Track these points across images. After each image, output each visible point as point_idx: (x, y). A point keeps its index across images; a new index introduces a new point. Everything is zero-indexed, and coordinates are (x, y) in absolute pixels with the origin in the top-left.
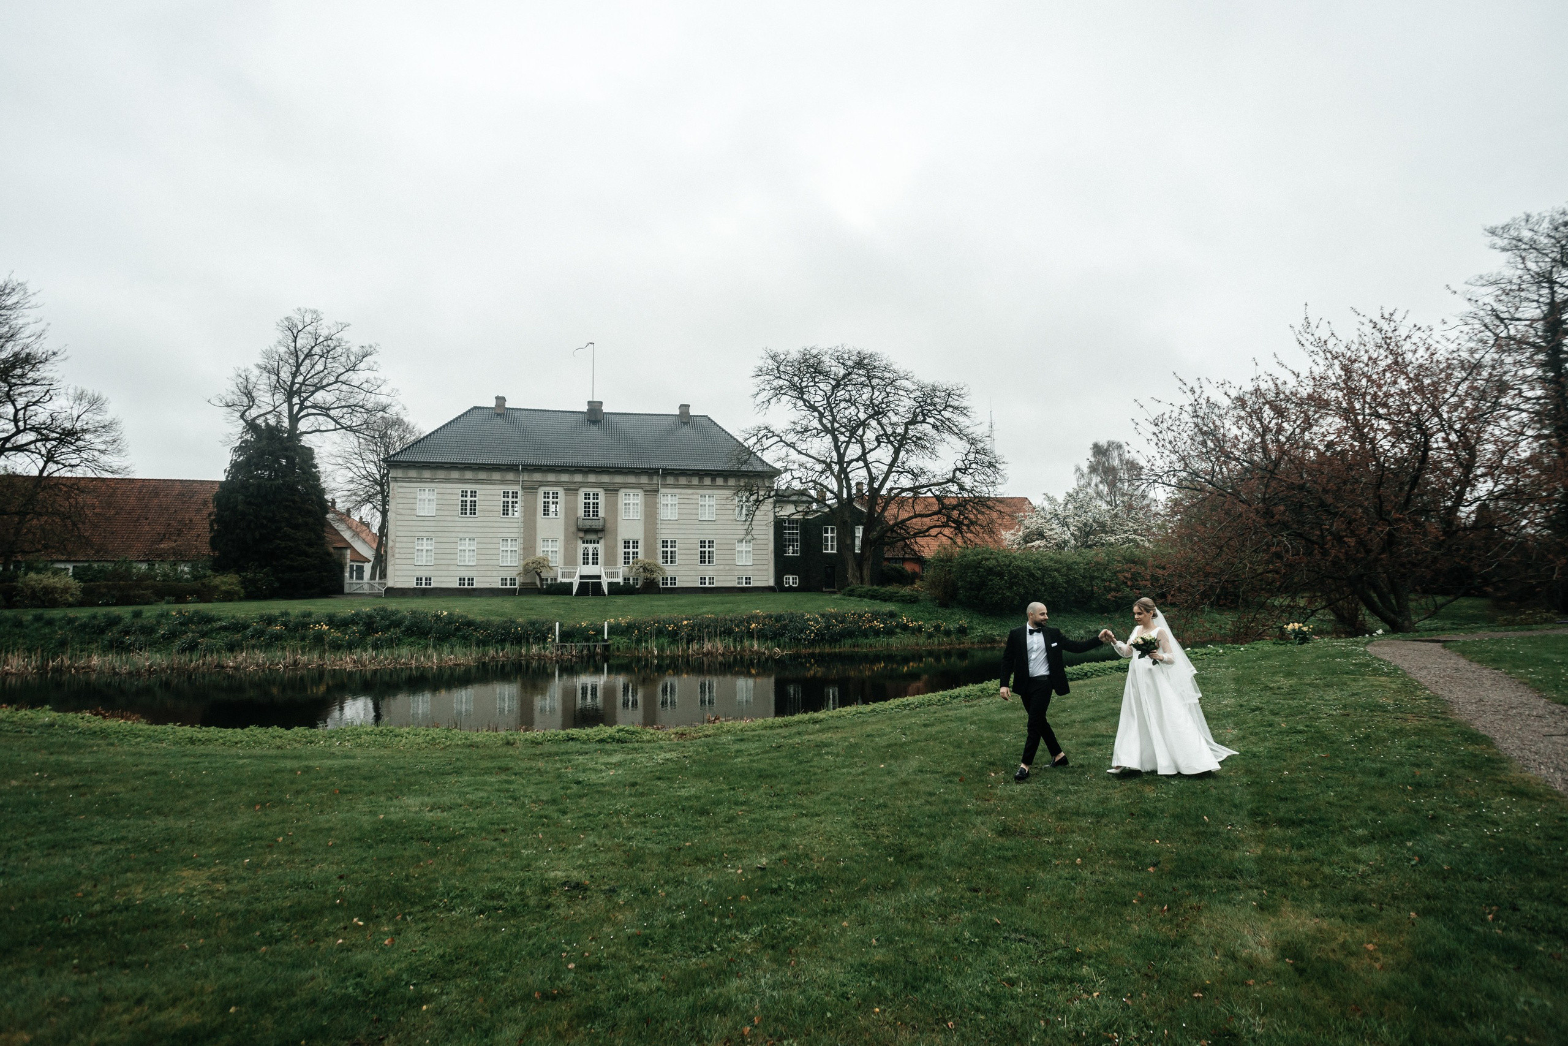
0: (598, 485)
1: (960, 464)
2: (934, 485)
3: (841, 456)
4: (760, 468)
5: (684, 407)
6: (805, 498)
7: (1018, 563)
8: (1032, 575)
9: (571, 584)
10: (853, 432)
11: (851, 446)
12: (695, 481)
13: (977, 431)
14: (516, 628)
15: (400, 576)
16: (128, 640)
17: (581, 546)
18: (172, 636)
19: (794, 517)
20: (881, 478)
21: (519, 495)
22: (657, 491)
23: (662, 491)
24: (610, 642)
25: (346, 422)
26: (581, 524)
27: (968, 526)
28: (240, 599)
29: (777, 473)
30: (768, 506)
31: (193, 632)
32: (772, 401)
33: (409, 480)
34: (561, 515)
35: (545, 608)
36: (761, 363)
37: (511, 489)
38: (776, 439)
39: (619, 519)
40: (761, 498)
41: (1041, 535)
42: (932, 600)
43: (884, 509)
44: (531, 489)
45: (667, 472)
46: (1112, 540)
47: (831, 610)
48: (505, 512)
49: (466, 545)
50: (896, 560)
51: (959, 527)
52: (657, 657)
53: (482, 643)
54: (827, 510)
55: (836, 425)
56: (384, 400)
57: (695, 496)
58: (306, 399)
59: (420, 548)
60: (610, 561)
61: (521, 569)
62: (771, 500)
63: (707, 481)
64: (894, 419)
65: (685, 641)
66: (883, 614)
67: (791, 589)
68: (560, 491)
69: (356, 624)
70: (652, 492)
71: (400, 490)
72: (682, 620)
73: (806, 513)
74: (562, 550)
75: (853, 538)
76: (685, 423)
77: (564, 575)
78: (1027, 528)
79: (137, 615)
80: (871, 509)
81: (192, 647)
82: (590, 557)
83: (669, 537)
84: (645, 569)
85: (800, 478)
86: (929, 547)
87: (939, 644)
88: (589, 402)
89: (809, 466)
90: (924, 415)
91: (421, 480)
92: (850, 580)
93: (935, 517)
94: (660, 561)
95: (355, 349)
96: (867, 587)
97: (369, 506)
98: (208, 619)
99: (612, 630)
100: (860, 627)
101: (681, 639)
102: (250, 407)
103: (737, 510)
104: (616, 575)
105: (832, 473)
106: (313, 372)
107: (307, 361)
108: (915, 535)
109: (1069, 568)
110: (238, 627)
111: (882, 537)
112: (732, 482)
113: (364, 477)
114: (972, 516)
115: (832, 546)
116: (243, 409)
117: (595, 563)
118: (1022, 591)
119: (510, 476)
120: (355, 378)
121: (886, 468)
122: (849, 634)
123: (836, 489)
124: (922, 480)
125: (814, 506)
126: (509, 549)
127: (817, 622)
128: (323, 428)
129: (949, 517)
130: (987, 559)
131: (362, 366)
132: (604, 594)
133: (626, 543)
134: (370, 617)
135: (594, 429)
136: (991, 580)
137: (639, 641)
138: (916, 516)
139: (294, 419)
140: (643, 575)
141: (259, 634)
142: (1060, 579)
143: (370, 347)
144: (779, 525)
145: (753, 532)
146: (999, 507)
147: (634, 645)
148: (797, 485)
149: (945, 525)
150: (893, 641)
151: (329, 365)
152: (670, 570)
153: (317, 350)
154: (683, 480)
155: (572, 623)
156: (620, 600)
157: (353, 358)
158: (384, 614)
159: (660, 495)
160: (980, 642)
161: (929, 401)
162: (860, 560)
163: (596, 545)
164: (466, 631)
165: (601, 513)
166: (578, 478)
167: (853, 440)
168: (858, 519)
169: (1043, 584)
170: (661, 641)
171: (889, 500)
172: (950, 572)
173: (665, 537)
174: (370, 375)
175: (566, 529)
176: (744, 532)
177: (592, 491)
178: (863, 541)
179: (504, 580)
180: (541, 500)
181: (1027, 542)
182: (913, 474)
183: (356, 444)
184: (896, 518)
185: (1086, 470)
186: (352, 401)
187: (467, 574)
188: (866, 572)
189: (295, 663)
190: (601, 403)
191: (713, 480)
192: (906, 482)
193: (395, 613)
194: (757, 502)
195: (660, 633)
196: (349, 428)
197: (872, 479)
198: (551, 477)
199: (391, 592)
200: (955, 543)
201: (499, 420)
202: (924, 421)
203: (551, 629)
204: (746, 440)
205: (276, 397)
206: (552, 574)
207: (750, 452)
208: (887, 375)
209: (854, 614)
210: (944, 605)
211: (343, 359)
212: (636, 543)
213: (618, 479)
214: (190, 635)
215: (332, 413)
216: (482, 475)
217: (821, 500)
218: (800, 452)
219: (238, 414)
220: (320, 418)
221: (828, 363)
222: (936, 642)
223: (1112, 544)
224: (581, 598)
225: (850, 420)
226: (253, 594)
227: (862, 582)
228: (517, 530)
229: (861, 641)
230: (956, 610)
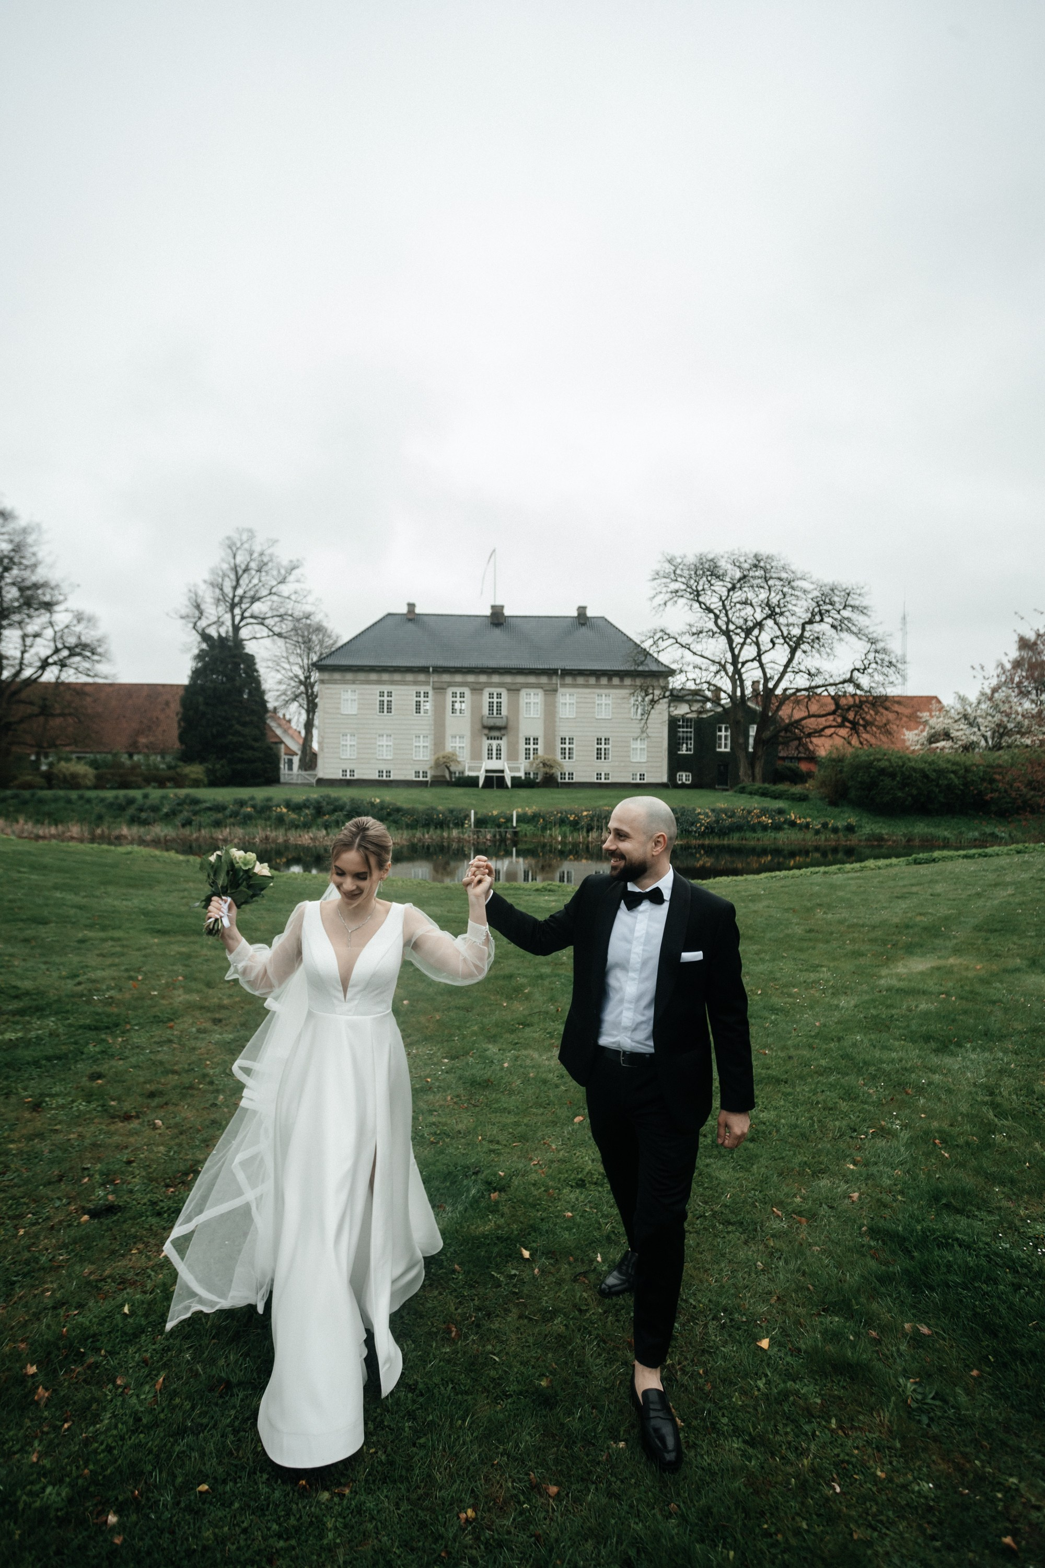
0: (500, 685)
1: (859, 665)
2: (831, 685)
3: (735, 658)
4: (654, 668)
5: (582, 610)
6: (699, 698)
7: (913, 764)
8: (926, 776)
9: (477, 778)
10: (748, 632)
11: (746, 647)
12: (592, 680)
13: (877, 631)
14: (438, 815)
15: (327, 769)
16: (144, 815)
17: (486, 743)
18: (173, 813)
19: (689, 716)
20: (776, 678)
21: (430, 695)
22: (556, 690)
23: (561, 690)
24: (518, 829)
25: (276, 629)
26: (485, 724)
27: (865, 727)
28: (205, 786)
29: (672, 672)
30: (663, 705)
31: (188, 811)
32: (669, 604)
33: (334, 682)
34: (467, 713)
35: (457, 798)
36: (657, 567)
37: (422, 689)
38: (672, 641)
39: (521, 717)
40: (656, 698)
41: (947, 736)
42: (821, 799)
43: (779, 708)
44: (440, 689)
45: (566, 673)
46: (1028, 742)
47: (722, 805)
48: (418, 710)
49: (384, 741)
50: (791, 759)
51: (854, 726)
52: (561, 843)
53: (412, 826)
54: (720, 709)
55: (732, 627)
56: (308, 608)
57: (592, 696)
58: (245, 610)
59: (344, 743)
60: (513, 756)
61: (432, 763)
62: (666, 700)
63: (604, 681)
64: (792, 620)
65: (585, 830)
66: (772, 810)
67: (683, 786)
68: (467, 691)
69: (308, 808)
70: (552, 691)
71: (327, 691)
72: (582, 811)
73: (700, 713)
74: (469, 746)
75: (747, 736)
76: (583, 624)
77: (470, 769)
78: (932, 728)
79: (146, 796)
80: (766, 707)
81: (187, 823)
82: (494, 752)
83: (567, 735)
84: (545, 765)
85: (695, 680)
86: (823, 747)
87: (826, 840)
88: (493, 607)
89: (703, 667)
90: (821, 615)
91: (344, 682)
92: (742, 778)
93: (831, 718)
94: (559, 757)
95: (285, 562)
96: (758, 785)
97: (296, 704)
98: (195, 802)
99: (520, 819)
100: (749, 822)
101: (582, 828)
102: (200, 618)
103: (633, 710)
104: (518, 770)
105: (727, 673)
106: (251, 585)
107: (245, 576)
108: (809, 735)
109: (967, 770)
110: (219, 808)
111: (775, 736)
112: (628, 681)
113: (292, 678)
114: (868, 717)
115: (726, 745)
116: (194, 620)
117: (498, 758)
118: (915, 792)
119: (422, 677)
120: (285, 589)
121: (781, 669)
122: (739, 828)
123: (730, 691)
124: (818, 681)
125: (709, 705)
126: (421, 744)
127: (708, 817)
128: (258, 635)
129: (845, 719)
130: (879, 760)
131: (291, 578)
132: (507, 787)
133: (527, 740)
134: (318, 802)
135: (497, 632)
136: (882, 781)
137: (544, 829)
138: (810, 716)
139: (236, 629)
140: (543, 770)
141: (235, 814)
142: (956, 781)
143: (298, 560)
144: (673, 723)
145: (648, 730)
146: (896, 708)
147: (540, 832)
148: (691, 686)
149: (841, 726)
150: (781, 836)
151: (263, 579)
152: (567, 766)
153: (253, 565)
154: (580, 680)
155: (485, 811)
156: (524, 793)
157: (283, 572)
158: (331, 801)
159: (559, 694)
160: (867, 840)
161: (827, 601)
162: (752, 759)
163: (499, 742)
164: (396, 816)
165: (504, 712)
166: (483, 678)
167: (749, 641)
168: (751, 717)
169: (938, 785)
170: (564, 829)
171: (785, 698)
172: (841, 772)
173: (563, 735)
174: (297, 586)
175: (472, 727)
176: (639, 730)
177: (496, 691)
178: (755, 740)
179: (381, 772)
180: (449, 699)
181: (931, 743)
182: (809, 674)
183: (284, 649)
184: (791, 716)
185: (1008, 666)
186: (282, 611)
187: (384, 767)
188: (758, 770)
189: (267, 838)
190: (502, 607)
191: (610, 679)
192: (802, 681)
193: (336, 800)
194: (653, 702)
195: (562, 822)
196: (279, 635)
197: (766, 680)
198: (458, 678)
199: (321, 782)
200: (849, 743)
201: (410, 626)
202: (822, 620)
203: (467, 816)
204: (643, 642)
205: (220, 609)
206: (460, 768)
207: (646, 654)
208: (784, 575)
209: (743, 810)
210: (833, 803)
211: (275, 573)
212: (536, 739)
213: (520, 679)
214: (186, 813)
215: (267, 622)
216: (397, 677)
217: (716, 701)
218: (695, 653)
219: (191, 625)
220: (258, 627)
221: (724, 564)
222: (823, 838)
223: (1027, 746)
224: (487, 792)
225: (746, 620)
226: (215, 782)
227: (754, 780)
228: (428, 727)
229: (749, 834)
230: (845, 809)
